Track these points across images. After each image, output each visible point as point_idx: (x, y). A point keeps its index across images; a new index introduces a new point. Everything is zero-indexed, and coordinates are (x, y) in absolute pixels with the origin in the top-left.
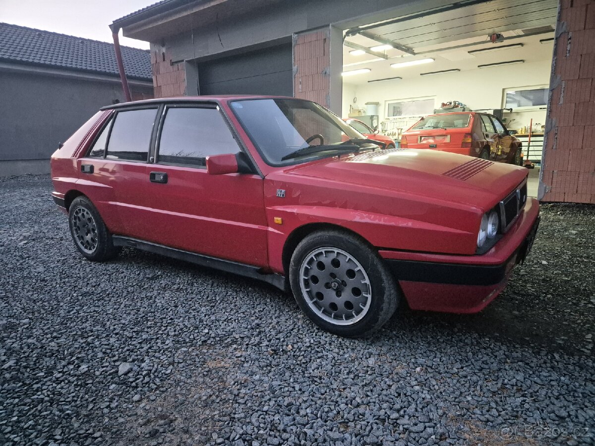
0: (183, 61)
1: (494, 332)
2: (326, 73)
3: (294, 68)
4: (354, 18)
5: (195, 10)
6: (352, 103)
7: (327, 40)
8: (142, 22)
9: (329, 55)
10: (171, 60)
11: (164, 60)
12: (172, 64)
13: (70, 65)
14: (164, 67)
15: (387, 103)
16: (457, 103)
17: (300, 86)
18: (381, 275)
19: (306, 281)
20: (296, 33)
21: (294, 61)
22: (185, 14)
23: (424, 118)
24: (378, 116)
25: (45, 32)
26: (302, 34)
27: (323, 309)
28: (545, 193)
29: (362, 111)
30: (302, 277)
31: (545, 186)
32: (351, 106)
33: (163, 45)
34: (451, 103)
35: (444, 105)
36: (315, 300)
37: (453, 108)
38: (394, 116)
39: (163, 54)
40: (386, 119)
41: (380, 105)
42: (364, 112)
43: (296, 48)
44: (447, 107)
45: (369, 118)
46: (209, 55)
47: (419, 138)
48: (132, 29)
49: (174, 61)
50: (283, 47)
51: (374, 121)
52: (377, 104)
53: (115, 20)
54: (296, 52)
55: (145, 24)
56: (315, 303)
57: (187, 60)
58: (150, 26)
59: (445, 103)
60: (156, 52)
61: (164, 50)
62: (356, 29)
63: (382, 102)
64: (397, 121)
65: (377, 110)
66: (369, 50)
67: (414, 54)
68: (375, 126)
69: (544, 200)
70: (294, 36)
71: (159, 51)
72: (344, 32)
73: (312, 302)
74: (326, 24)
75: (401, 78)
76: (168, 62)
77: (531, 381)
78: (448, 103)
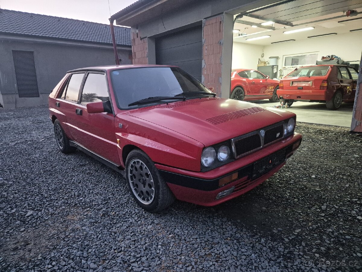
0: (146, 37)
1: (238, 219)
2: (220, 43)
3: (203, 40)
4: (237, 7)
5: (150, 8)
6: (260, 58)
7: (222, 22)
8: (125, 16)
9: (223, 31)
10: (140, 37)
11: (137, 37)
12: (141, 39)
13: (96, 41)
14: (138, 40)
15: (285, 57)
16: (334, 56)
17: (206, 51)
18: (158, 178)
19: (131, 177)
20: (205, 19)
21: (203, 36)
22: (144, 10)
23: (298, 69)
24: (277, 66)
25: (87, 22)
26: (208, 19)
27: (138, 193)
28: (356, 125)
29: (267, 63)
30: (129, 175)
31: (356, 121)
32: (259, 59)
33: (137, 28)
34: (329, 57)
35: (323, 58)
36: (135, 188)
37: (330, 60)
38: (292, 65)
39: (137, 33)
40: (283, 68)
41: (279, 58)
42: (268, 63)
43: (204, 28)
44: (325, 59)
45: (271, 67)
46: (159, 33)
47: (291, 82)
48: (120, 20)
49: (142, 37)
50: (197, 27)
51: (274, 69)
52: (277, 58)
53: (112, 16)
54: (204, 31)
55: (127, 17)
56: (135, 189)
57: (148, 36)
58: (129, 18)
59: (325, 57)
60: (133, 33)
61: (137, 31)
62: (244, 13)
63: (280, 56)
64: (290, 69)
65: (277, 62)
66: (261, 25)
67: (292, 26)
68: (274, 72)
69: (355, 131)
70: (204, 21)
71: (135, 32)
72: (235, 16)
73: (134, 189)
74: (222, 12)
75: (295, 40)
76: (139, 38)
77: (231, 253)
78: (327, 57)
